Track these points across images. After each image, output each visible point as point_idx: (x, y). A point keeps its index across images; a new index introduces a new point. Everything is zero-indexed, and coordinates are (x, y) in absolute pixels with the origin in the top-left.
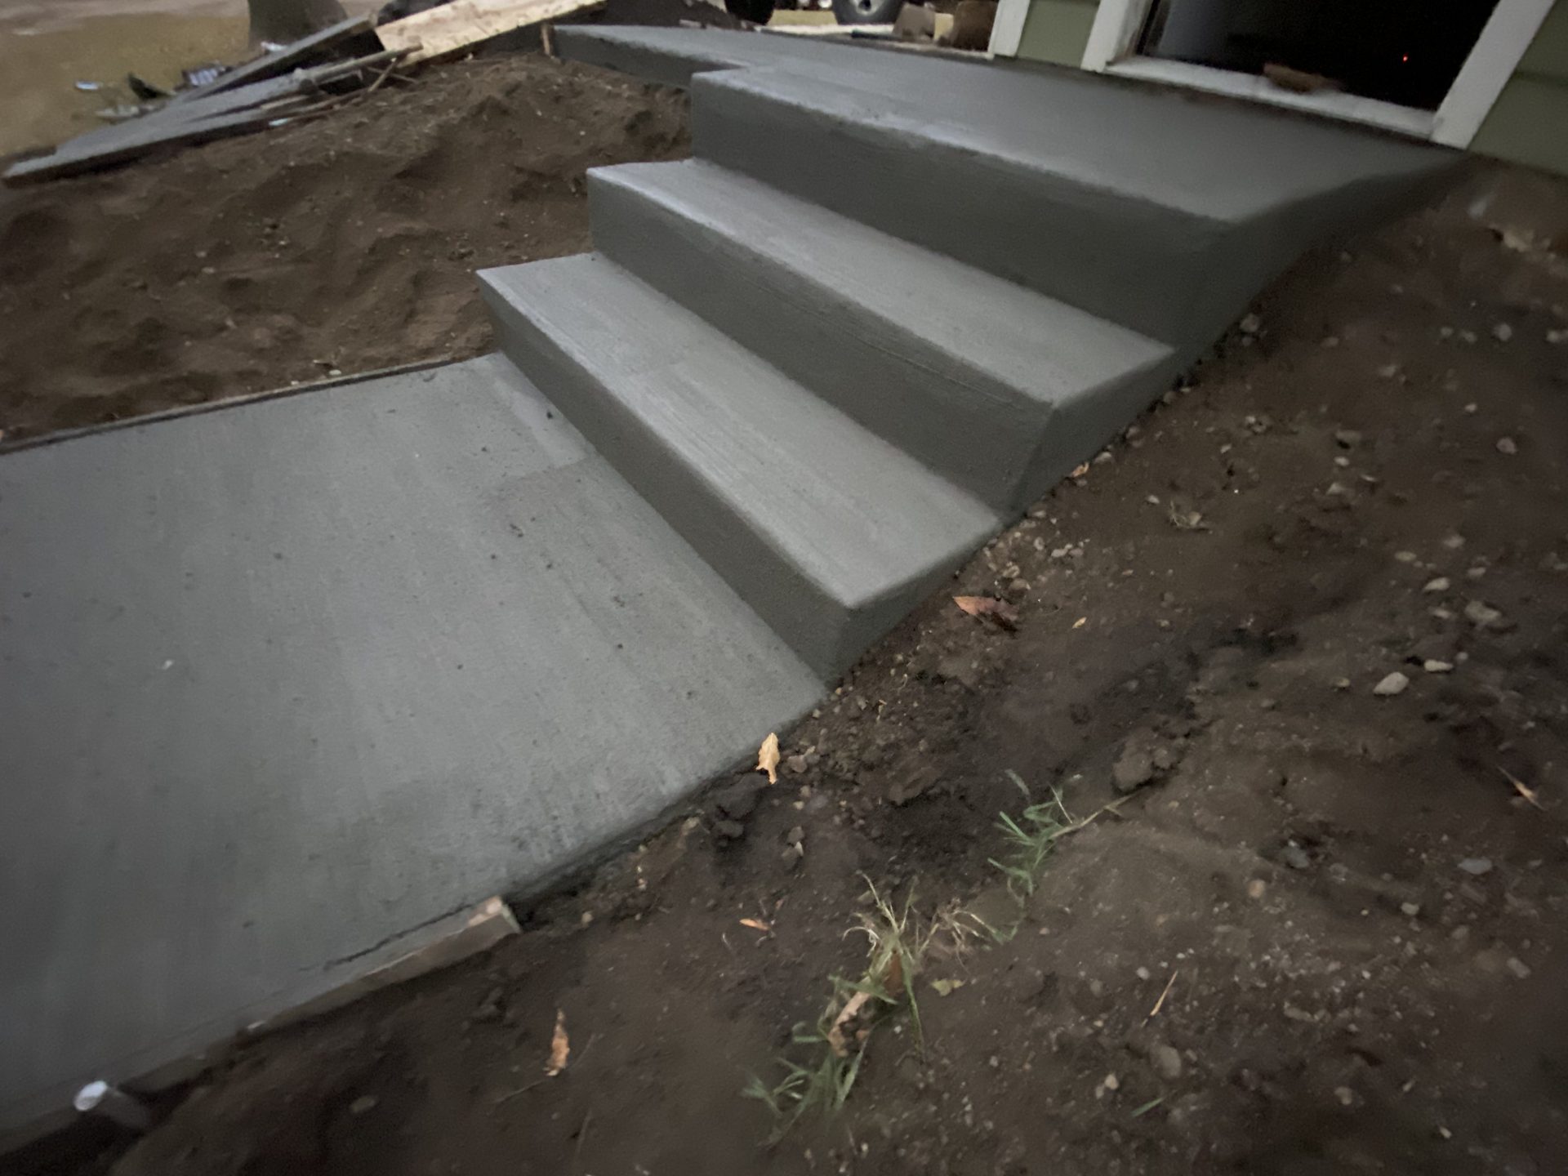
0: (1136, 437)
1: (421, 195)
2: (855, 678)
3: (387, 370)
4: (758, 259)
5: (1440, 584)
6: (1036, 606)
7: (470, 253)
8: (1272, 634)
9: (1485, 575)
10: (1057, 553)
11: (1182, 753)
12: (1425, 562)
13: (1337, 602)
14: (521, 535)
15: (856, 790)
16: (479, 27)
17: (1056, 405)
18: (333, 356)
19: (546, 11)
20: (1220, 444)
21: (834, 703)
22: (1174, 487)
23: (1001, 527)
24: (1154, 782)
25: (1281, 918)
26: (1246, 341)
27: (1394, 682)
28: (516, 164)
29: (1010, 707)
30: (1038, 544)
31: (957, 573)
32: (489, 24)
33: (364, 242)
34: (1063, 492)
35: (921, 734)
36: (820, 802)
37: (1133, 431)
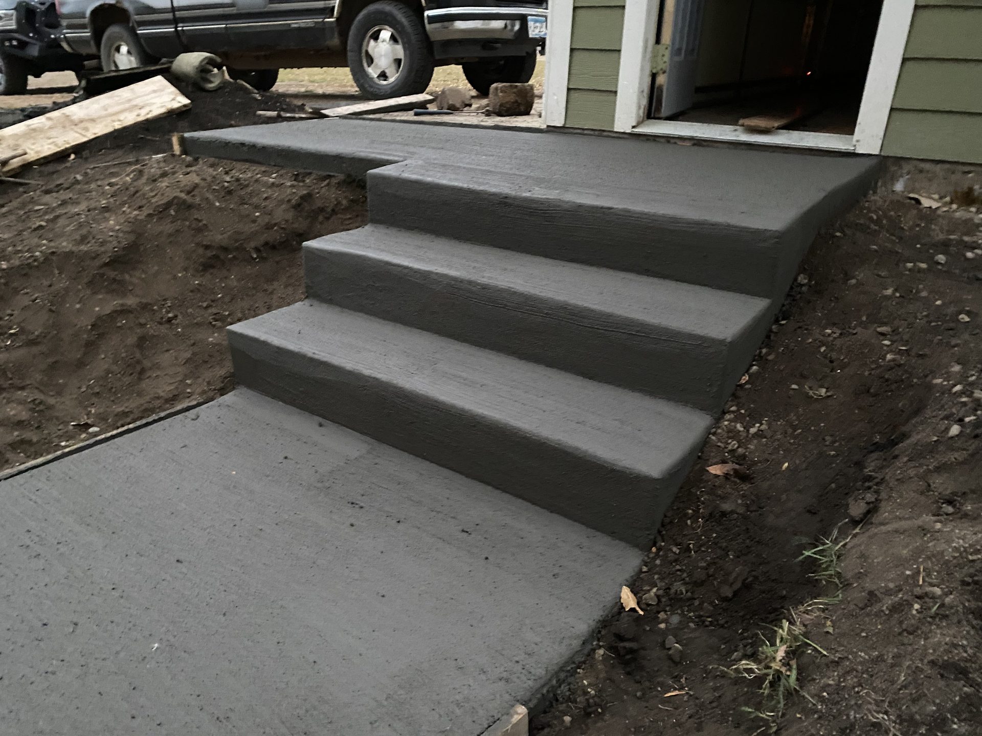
0: (768, 354)
1: (127, 277)
2: (662, 536)
3: (144, 421)
4: (485, 287)
5: (958, 388)
6: (755, 463)
7: (176, 317)
8: (892, 438)
9: (977, 379)
10: (753, 430)
11: (877, 492)
12: (948, 381)
13: (917, 412)
14: (362, 507)
15: (697, 603)
16: (77, 132)
17: (729, 340)
18: (85, 417)
19: (138, 115)
20: (820, 347)
21: (654, 559)
22: (803, 377)
23: (714, 421)
24: (872, 510)
25: (952, 530)
26: (804, 289)
27: (955, 430)
28: (205, 243)
29: (771, 520)
30: (739, 427)
31: (700, 454)
32: (86, 129)
33: (85, 322)
34: (740, 393)
35: (726, 551)
36: (675, 619)
37: (764, 351)
